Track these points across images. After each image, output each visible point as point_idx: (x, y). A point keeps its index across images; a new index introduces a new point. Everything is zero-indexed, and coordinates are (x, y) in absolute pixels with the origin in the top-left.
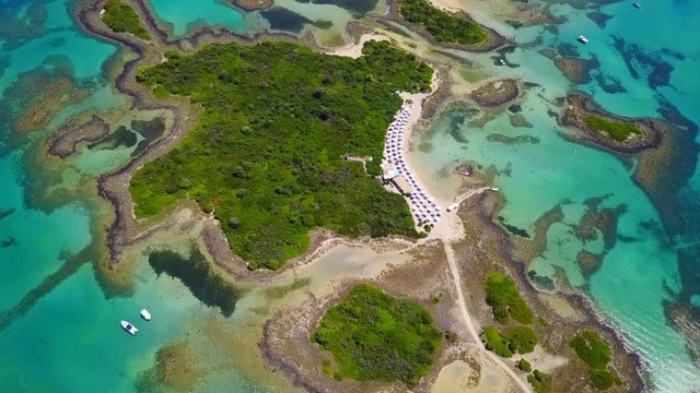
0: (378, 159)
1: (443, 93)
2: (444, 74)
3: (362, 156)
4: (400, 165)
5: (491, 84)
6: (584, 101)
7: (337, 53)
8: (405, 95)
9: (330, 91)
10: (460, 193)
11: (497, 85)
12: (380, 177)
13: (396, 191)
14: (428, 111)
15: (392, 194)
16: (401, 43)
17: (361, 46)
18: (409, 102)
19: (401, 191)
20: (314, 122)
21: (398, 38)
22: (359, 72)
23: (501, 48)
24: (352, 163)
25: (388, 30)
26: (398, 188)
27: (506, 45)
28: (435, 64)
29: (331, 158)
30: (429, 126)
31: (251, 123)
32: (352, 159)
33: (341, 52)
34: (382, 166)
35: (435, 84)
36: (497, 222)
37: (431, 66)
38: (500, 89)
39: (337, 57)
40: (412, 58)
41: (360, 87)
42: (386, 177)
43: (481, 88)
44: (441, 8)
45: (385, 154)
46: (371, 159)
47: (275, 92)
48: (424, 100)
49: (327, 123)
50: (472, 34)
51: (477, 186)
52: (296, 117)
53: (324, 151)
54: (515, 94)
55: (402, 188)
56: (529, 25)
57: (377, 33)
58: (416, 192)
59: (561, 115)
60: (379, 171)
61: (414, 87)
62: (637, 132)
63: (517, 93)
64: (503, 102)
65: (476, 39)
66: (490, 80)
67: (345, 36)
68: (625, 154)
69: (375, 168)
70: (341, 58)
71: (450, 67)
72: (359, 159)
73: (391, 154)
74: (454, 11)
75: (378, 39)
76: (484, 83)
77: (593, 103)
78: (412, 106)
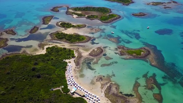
0: (66, 86)
1: (80, 56)
2: (77, 51)
3: (59, 87)
4: (76, 85)
5: (94, 50)
6: (123, 48)
7: (37, 54)
8: (67, 61)
9: (38, 67)
10: (102, 88)
11: (96, 50)
12: (69, 93)
13: (78, 96)
14: (77, 63)
15: (77, 98)
16: (59, 45)
17: (45, 50)
18: (70, 62)
19: (80, 95)
20: (34, 80)
21: (58, 45)
22: (47, 58)
23: (91, 40)
24: (56, 91)
25: (53, 43)
26: (78, 94)
27: (92, 39)
28: (74, 49)
29: (46, 92)
30: (80, 68)
31: (5, 89)
32: (55, 89)
33: (38, 53)
34: (68, 88)
35: (76, 55)
36: (120, 94)
37: (72, 50)
38: (97, 50)
39: (37, 55)
40: (65, 49)
41: (49, 62)
42: (72, 92)
43: (91, 52)
44: (68, 33)
45: (68, 83)
46: (63, 87)
47: (14, 74)
48: (74, 60)
49: (40, 79)
50: (81, 38)
51: (107, 84)
52: (26, 80)
53: (42, 90)
54: (102, 51)
55: (80, 94)
56: (96, 32)
57: (50, 45)
58: (86, 94)
59: (119, 53)
60: (68, 91)
61: (70, 57)
62: (143, 52)
63: (103, 51)
64: (100, 54)
65: (83, 39)
66: (93, 49)
67: (38, 48)
68: (144, 58)
69: (66, 90)
70: (39, 55)
71: (79, 49)
72: (58, 89)
73: (70, 82)
74: (73, 34)
75: (50, 46)
76: (91, 50)
77: (126, 47)
78: (71, 64)
